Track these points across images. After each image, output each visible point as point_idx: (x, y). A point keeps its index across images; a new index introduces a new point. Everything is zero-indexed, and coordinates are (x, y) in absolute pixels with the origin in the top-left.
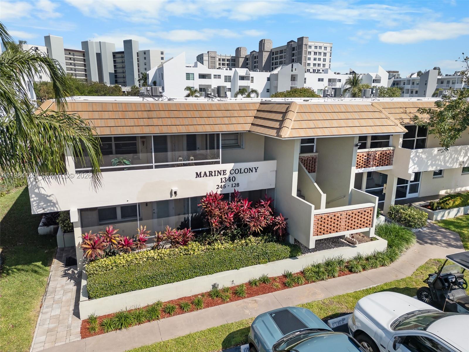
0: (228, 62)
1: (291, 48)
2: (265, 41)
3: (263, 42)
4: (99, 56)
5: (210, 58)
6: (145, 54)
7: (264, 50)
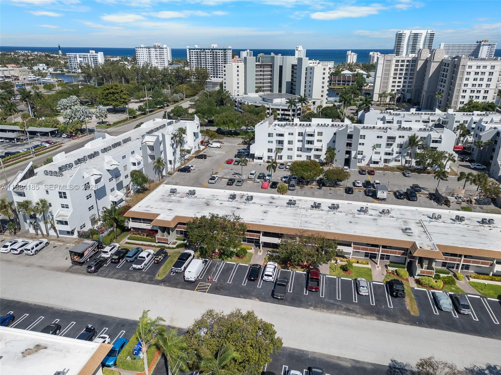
0: (408, 63)
1: (453, 65)
2: (436, 51)
3: (434, 52)
4: (281, 67)
5: (385, 61)
6: (311, 69)
7: (433, 60)
